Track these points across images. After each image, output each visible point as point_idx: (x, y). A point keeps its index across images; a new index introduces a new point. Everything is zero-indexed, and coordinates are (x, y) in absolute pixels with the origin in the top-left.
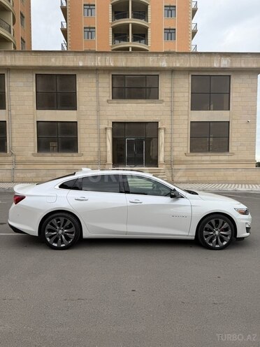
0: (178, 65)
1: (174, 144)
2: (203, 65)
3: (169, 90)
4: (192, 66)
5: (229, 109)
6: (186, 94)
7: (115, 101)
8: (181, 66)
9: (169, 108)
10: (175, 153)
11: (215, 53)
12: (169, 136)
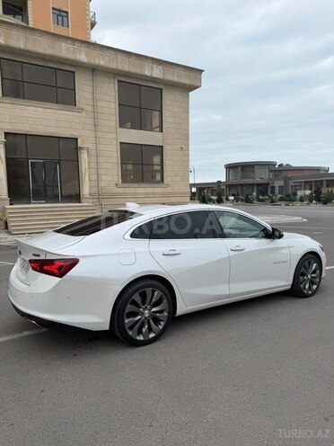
0: (102, 63)
1: (101, 172)
2: (133, 70)
3: (89, 96)
4: (120, 67)
5: (162, 131)
6: (113, 105)
7: (8, 100)
8: (106, 65)
9: (91, 121)
10: (103, 184)
11: (147, 57)
12: (93, 159)
